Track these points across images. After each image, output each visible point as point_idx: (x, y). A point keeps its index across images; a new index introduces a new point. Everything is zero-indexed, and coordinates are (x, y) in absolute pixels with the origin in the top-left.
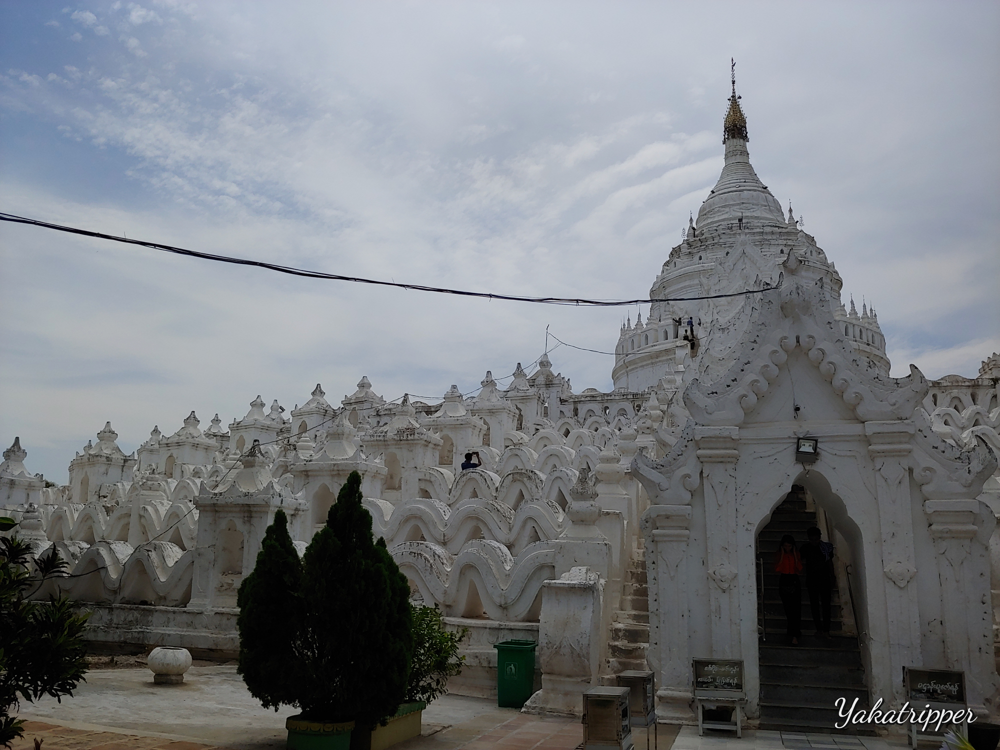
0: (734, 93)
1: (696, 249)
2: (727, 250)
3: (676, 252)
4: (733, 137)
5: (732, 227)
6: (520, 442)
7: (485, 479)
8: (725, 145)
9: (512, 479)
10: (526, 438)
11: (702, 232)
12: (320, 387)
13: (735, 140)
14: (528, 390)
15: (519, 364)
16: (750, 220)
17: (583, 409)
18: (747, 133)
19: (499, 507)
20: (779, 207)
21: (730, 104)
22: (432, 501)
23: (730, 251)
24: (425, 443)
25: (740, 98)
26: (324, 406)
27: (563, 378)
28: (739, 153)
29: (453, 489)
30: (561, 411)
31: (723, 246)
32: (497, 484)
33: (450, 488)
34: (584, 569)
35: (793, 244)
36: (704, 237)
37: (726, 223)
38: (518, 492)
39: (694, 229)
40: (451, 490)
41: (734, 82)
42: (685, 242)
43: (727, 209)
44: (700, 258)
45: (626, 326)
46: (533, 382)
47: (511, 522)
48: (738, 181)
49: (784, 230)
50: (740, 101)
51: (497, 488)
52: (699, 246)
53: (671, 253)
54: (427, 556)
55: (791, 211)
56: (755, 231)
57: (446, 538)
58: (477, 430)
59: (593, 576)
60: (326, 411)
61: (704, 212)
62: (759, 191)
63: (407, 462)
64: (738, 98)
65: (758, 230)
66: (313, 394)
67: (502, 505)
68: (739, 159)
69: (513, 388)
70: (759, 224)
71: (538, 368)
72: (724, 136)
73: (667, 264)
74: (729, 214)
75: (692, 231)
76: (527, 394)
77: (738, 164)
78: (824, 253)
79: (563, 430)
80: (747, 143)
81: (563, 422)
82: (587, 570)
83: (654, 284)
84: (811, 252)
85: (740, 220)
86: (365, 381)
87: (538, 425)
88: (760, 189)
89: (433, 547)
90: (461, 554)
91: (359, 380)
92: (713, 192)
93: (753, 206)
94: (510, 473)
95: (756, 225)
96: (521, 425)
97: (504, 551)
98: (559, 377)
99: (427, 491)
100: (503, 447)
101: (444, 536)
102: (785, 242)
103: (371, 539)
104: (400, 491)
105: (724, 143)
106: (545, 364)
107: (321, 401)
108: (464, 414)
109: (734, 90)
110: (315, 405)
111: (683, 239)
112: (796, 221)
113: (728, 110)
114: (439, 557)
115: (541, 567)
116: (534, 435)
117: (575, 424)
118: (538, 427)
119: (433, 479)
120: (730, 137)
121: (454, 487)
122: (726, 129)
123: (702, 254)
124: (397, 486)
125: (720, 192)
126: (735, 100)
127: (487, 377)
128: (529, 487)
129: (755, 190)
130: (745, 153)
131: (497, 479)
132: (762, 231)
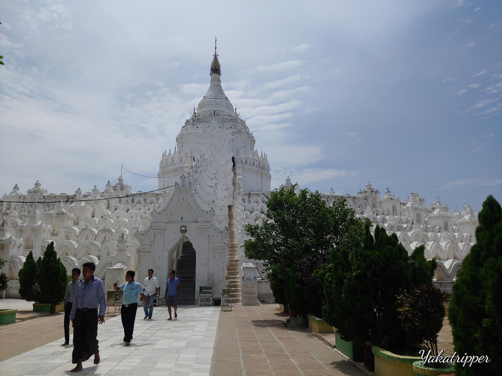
0: (216, 53)
1: (196, 122)
2: (209, 125)
3: (187, 122)
4: (214, 73)
5: (211, 114)
6: (107, 215)
7: (92, 232)
8: (211, 76)
9: (102, 232)
10: (110, 213)
11: (199, 115)
12: (17, 186)
13: (215, 74)
14: (112, 192)
15: (109, 181)
16: (219, 112)
17: (136, 200)
18: (220, 72)
19: (96, 243)
20: (232, 107)
21: (214, 57)
22: (70, 241)
23: (210, 125)
24: (68, 218)
25: (218, 55)
26: (19, 194)
27: (128, 186)
28: (216, 81)
29: (79, 236)
30: (127, 200)
31: (207, 122)
32: (96, 234)
33: (78, 235)
34: (120, 264)
35: (236, 124)
36: (199, 117)
37: (209, 112)
38: (104, 237)
39: (195, 113)
40: (78, 236)
41: (216, 48)
42: (191, 119)
43: (210, 106)
44: (197, 127)
45: (165, 154)
46: (115, 188)
47: (100, 248)
48: (215, 93)
49: (233, 118)
50: (218, 57)
51: (96, 235)
52: (197, 121)
53: (186, 122)
54: (69, 261)
55: (236, 109)
56: (221, 117)
57: (76, 254)
58: (89, 211)
59: (123, 266)
60: (20, 197)
61: (201, 106)
62: (224, 99)
63: (61, 225)
64: (217, 56)
65: (222, 117)
66: (14, 188)
67: (97, 242)
68: (216, 83)
69: (106, 191)
70: (222, 114)
71: (118, 181)
72: (211, 72)
73: (183, 127)
74: (210, 108)
75: (194, 114)
76: (112, 194)
77: (216, 85)
78: (248, 129)
79: (126, 209)
80: (220, 76)
81: (126, 206)
82: (121, 264)
83: (178, 135)
84: (243, 128)
85: (215, 112)
86: (39, 183)
87: (116, 207)
88: (224, 98)
89: (72, 258)
90: (81, 260)
91: (35, 182)
92: (204, 97)
93: (221, 106)
94: (101, 230)
95: (221, 114)
96: (109, 206)
97: (96, 259)
98: (126, 186)
99: (68, 236)
100: (100, 217)
101: (75, 253)
102: (232, 123)
103: (56, 258)
104: (57, 236)
105: (211, 75)
106: (121, 180)
107: (18, 192)
108: (84, 205)
109: (216, 51)
110: (15, 194)
111: (191, 117)
112: (237, 114)
113: (213, 60)
114: (74, 261)
115: (107, 264)
116: (113, 212)
117: (131, 207)
118: (116, 208)
119: (71, 232)
120: (213, 73)
121: (79, 235)
122: (211, 69)
123: (198, 125)
124: (56, 234)
125: (208, 98)
126: (216, 56)
127: (94, 188)
128: (108, 235)
129: (222, 99)
130: (219, 81)
131: (96, 232)
132: (223, 117)
